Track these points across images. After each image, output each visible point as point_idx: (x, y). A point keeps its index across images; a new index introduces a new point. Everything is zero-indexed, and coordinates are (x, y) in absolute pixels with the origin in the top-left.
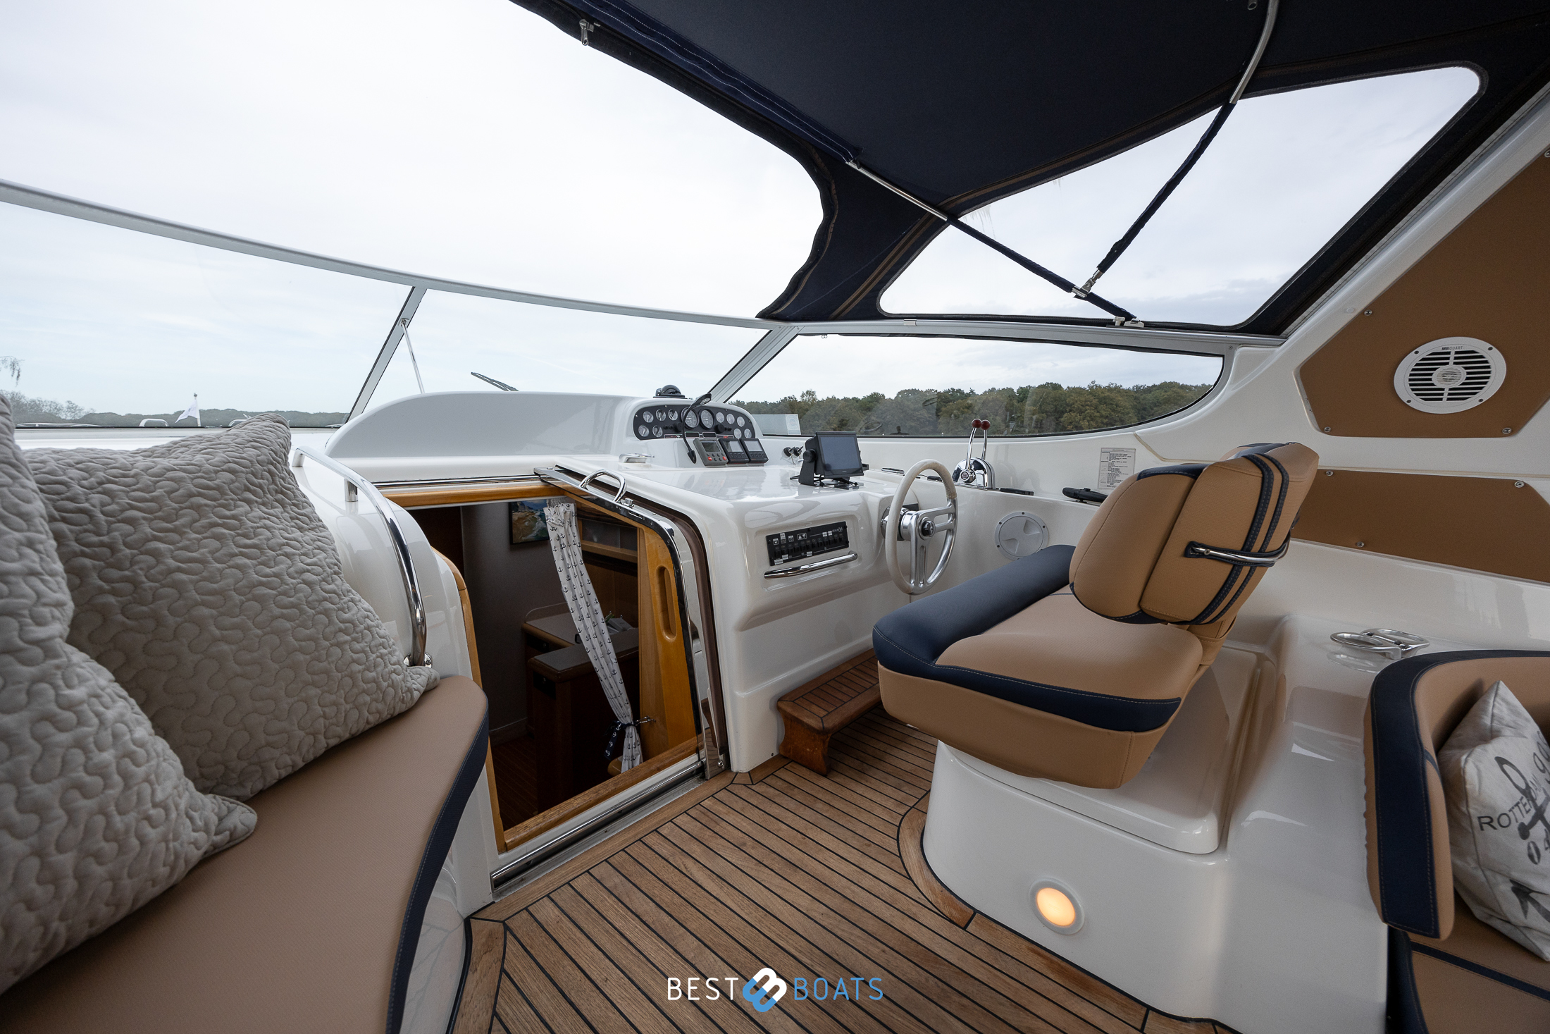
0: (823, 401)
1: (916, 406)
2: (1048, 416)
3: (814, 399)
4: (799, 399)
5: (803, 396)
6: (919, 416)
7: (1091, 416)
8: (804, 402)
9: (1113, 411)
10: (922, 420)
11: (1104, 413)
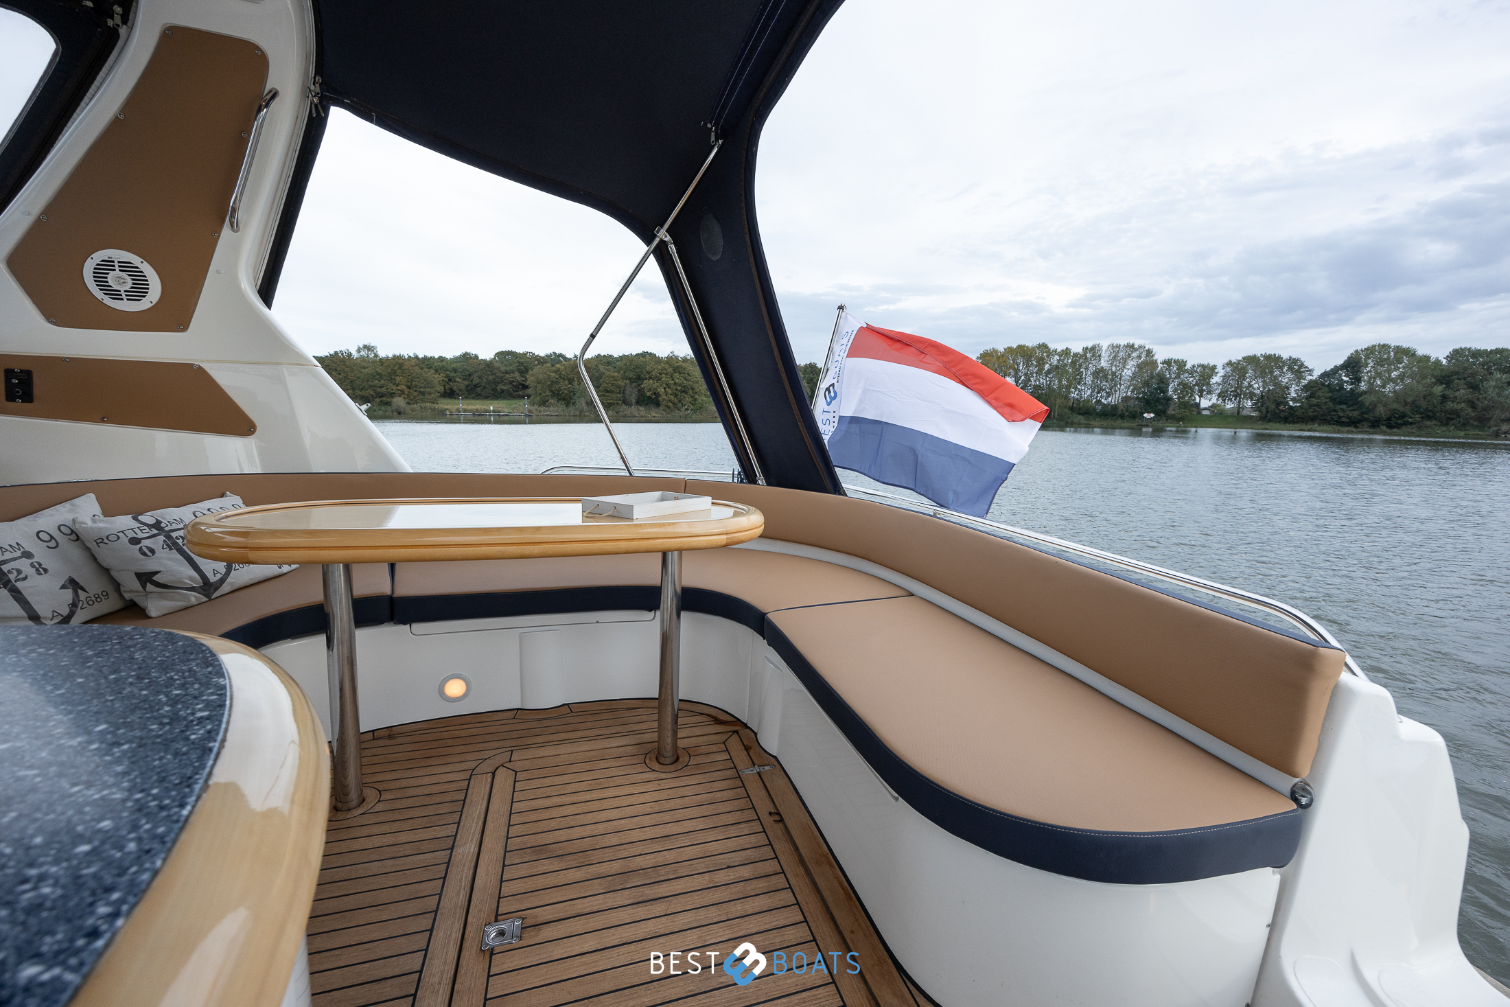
0: (387, 359)
1: (508, 369)
2: (631, 382)
3: (376, 356)
4: (355, 355)
5: (359, 350)
6: (512, 379)
7: (667, 384)
8: (362, 358)
9: (686, 379)
10: (514, 383)
11: (677, 381)
